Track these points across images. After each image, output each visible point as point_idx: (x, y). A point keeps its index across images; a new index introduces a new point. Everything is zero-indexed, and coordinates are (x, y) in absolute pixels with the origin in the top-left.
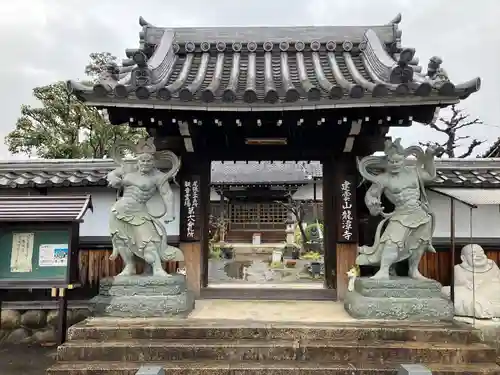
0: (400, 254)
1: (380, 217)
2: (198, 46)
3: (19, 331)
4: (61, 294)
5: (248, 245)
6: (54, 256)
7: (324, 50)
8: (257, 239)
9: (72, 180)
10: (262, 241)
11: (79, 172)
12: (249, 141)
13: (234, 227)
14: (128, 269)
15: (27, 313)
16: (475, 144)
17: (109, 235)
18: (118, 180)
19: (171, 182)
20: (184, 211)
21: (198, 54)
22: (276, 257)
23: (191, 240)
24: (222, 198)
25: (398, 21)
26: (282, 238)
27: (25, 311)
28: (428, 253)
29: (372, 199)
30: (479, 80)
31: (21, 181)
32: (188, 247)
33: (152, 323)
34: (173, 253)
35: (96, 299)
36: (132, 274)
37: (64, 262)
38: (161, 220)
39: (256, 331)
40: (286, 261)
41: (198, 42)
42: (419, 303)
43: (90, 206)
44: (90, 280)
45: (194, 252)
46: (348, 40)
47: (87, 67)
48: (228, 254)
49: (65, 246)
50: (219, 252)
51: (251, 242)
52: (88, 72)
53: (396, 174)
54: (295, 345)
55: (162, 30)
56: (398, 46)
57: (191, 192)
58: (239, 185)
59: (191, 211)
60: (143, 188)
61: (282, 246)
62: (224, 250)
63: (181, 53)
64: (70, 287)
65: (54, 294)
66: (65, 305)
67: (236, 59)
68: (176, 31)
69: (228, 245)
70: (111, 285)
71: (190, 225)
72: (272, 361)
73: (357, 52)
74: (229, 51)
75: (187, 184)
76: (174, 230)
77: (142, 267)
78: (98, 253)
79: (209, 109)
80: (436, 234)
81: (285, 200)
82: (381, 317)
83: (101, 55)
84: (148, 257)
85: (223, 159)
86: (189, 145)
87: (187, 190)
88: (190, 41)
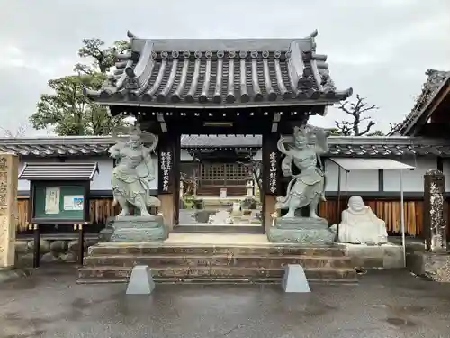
0: (302, 202)
1: (291, 178)
2: (170, 53)
3: (49, 254)
4: (80, 228)
5: (216, 198)
6: (74, 203)
7: (260, 57)
8: (223, 193)
9: (84, 151)
10: (228, 195)
11: (87, 145)
12: (207, 124)
13: (204, 183)
14: (124, 212)
15: (54, 243)
16: (371, 124)
17: (111, 189)
18: (116, 153)
19: (152, 153)
20: (161, 173)
21: (170, 60)
22: (236, 207)
23: (166, 193)
24: (194, 159)
25: (315, 34)
26: (243, 192)
27: (52, 241)
28: (321, 201)
29: (286, 166)
30: (351, 89)
31: (48, 152)
32: (164, 197)
33: (141, 245)
34: (154, 201)
35: (104, 231)
36: (127, 215)
37: (81, 207)
38: (146, 180)
39: (206, 249)
40: (243, 210)
41: (170, 51)
42: (312, 233)
43: (97, 169)
44: (97, 219)
45: (168, 201)
46: (277, 50)
47: (81, 51)
48: (198, 205)
49: (82, 197)
50: (191, 204)
51: (218, 195)
52: (81, 55)
53: (301, 149)
54: (230, 257)
55: (144, 41)
56: (314, 55)
57: (166, 160)
58: (209, 148)
59: (166, 173)
60: (134, 159)
61: (243, 199)
62: (195, 202)
63: (158, 59)
64: (86, 223)
65: (75, 228)
66: (83, 236)
67: (197, 64)
68: (154, 42)
69: (199, 198)
70: (113, 222)
71: (165, 182)
72: (214, 265)
73: (284, 59)
74: (192, 58)
75: (163, 154)
76: (154, 186)
77: (133, 210)
78: (101, 201)
79: (177, 107)
80: (328, 189)
81: (247, 161)
82: (287, 242)
83: (92, 41)
84: (137, 203)
85: (190, 133)
86: (164, 128)
87: (163, 158)
88: (164, 50)
